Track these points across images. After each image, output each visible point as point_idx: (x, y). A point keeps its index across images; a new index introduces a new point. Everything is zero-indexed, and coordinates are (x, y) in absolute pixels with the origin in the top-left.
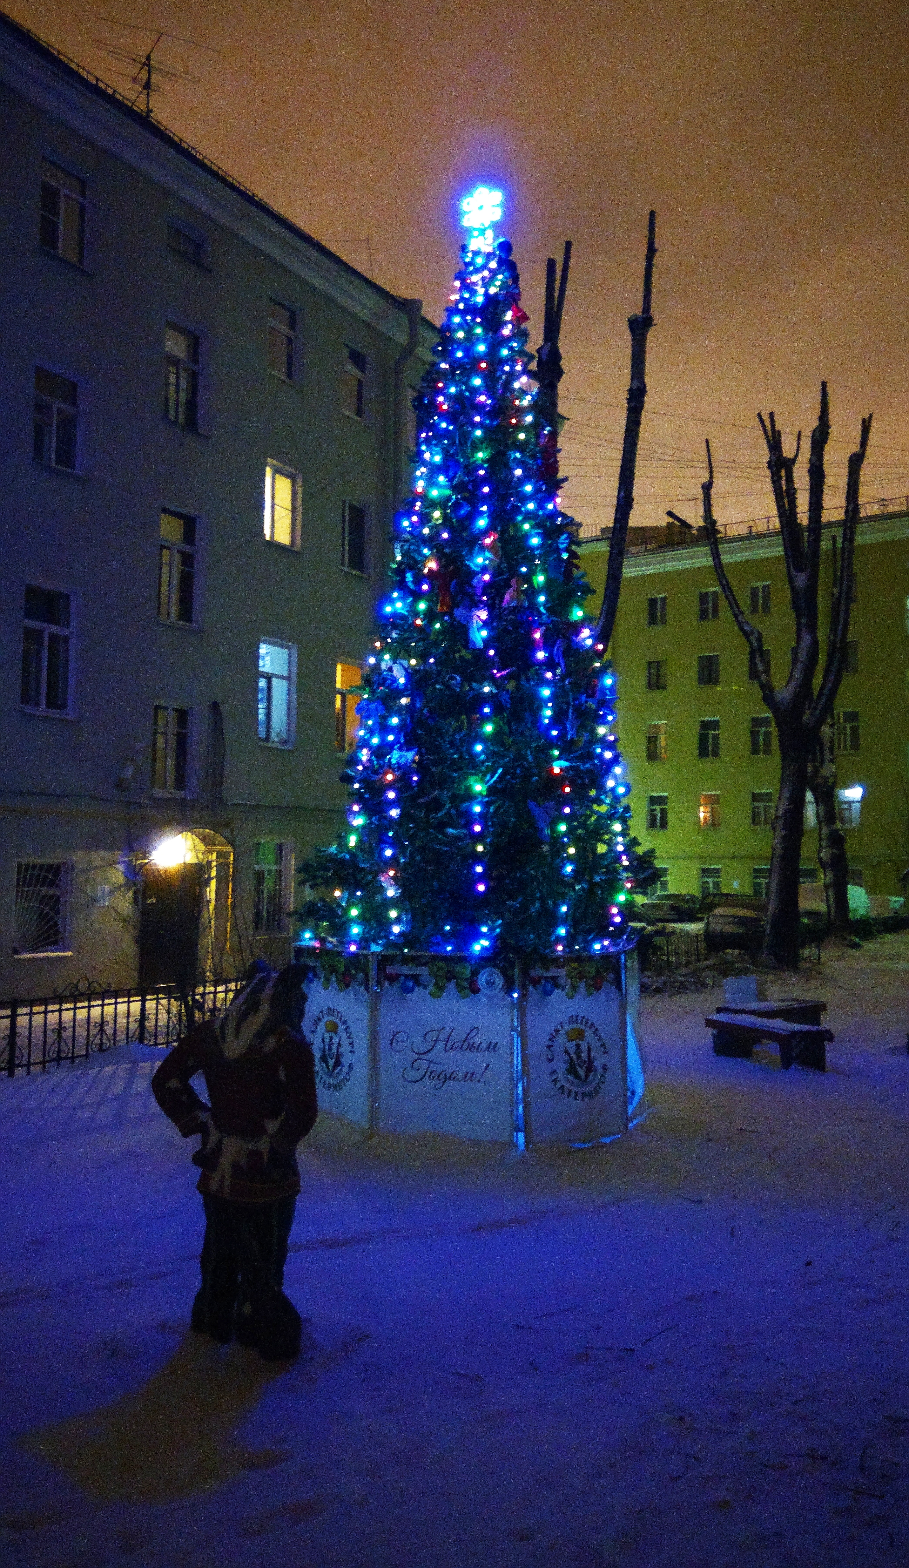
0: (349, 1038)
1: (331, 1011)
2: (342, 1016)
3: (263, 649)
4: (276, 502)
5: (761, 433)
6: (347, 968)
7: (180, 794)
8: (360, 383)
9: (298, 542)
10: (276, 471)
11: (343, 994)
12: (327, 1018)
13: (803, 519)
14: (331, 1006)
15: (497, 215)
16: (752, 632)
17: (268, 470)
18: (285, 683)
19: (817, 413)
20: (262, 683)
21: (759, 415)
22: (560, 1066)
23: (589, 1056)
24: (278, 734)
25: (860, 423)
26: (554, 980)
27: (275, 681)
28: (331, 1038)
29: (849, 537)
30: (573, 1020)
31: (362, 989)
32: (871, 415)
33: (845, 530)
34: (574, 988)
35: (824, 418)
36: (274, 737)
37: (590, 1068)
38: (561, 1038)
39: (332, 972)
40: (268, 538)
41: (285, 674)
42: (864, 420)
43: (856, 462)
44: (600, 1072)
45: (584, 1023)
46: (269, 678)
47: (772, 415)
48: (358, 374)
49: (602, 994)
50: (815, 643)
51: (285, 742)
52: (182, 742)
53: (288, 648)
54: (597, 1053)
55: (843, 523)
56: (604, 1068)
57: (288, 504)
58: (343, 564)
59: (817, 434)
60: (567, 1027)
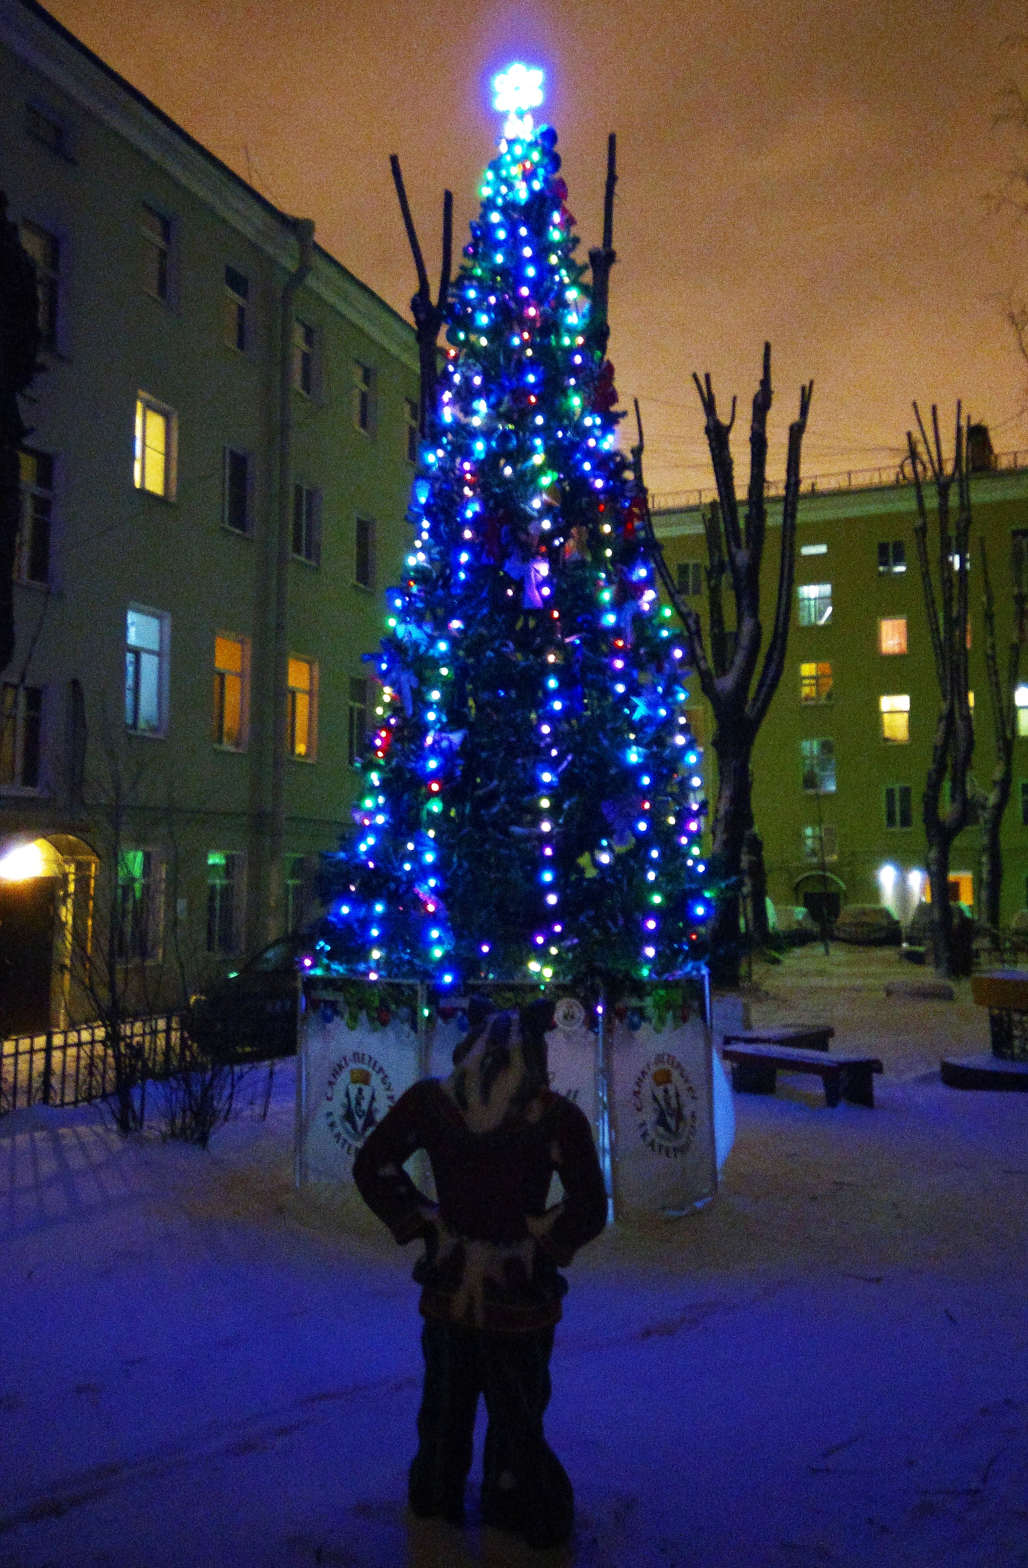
0: (388, 1089)
1: (357, 1057)
2: (376, 1062)
3: (132, 617)
4: (148, 442)
5: (696, 394)
6: (382, 1001)
7: (30, 792)
8: (241, 310)
9: (174, 490)
10: (148, 406)
11: (377, 1035)
12: (353, 1066)
13: (741, 493)
14: (360, 1050)
15: (537, 98)
16: (689, 614)
17: (139, 406)
18: (155, 660)
19: (760, 376)
20: (130, 657)
21: (695, 376)
22: (649, 1116)
23: (678, 1102)
24: (147, 721)
25: (799, 392)
26: (640, 1012)
27: (145, 657)
28: (360, 1091)
29: (790, 513)
30: (659, 1059)
31: (406, 1027)
32: (812, 383)
33: (786, 507)
34: (662, 1020)
35: (765, 383)
36: (142, 724)
37: (679, 1117)
38: (648, 1081)
39: (361, 1008)
40: (138, 485)
41: (155, 647)
42: (803, 389)
43: (796, 432)
44: (689, 1120)
45: (671, 1063)
46: (137, 652)
47: (707, 377)
48: (240, 301)
49: (688, 1026)
50: (758, 628)
51: (155, 729)
52: (33, 726)
53: (160, 618)
54: (685, 1097)
55: (785, 498)
56: (693, 1116)
57: (161, 447)
58: (223, 521)
59: (760, 400)
60: (654, 1068)
